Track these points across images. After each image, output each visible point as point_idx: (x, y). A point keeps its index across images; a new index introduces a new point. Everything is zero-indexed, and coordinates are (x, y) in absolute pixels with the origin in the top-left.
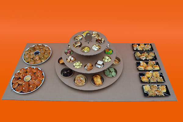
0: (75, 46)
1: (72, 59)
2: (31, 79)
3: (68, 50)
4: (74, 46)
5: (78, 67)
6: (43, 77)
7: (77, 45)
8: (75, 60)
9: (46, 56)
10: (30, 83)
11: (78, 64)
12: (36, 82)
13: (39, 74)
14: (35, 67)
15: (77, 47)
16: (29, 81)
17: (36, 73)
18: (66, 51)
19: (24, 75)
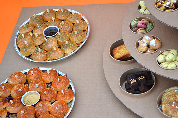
0: (163, 7)
1: (153, 42)
2: (40, 100)
3: (140, 19)
4: (159, 7)
5: (172, 66)
6: (72, 95)
7: (168, 3)
8: (161, 46)
9: (75, 39)
10: (39, 111)
11: (170, 57)
12: (54, 107)
13: (60, 87)
14: (48, 69)
15: (166, 8)
16: (34, 106)
17: (51, 83)
18: (134, 23)
19: (20, 90)
